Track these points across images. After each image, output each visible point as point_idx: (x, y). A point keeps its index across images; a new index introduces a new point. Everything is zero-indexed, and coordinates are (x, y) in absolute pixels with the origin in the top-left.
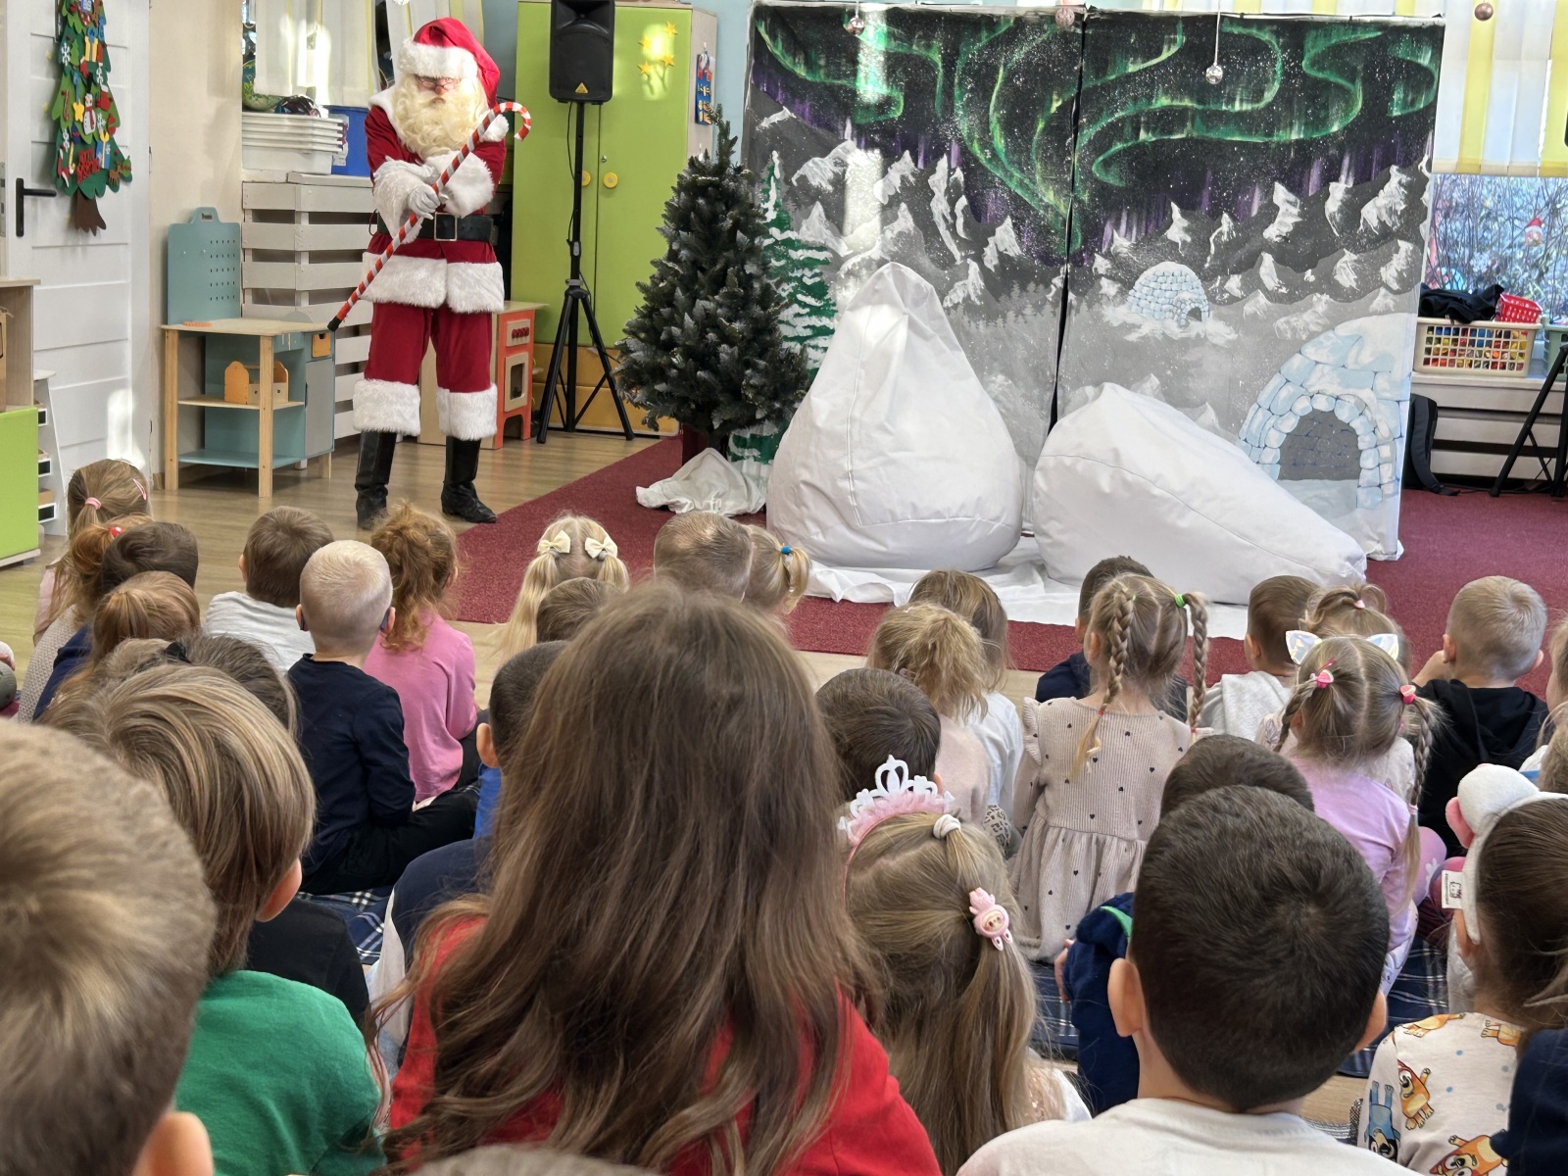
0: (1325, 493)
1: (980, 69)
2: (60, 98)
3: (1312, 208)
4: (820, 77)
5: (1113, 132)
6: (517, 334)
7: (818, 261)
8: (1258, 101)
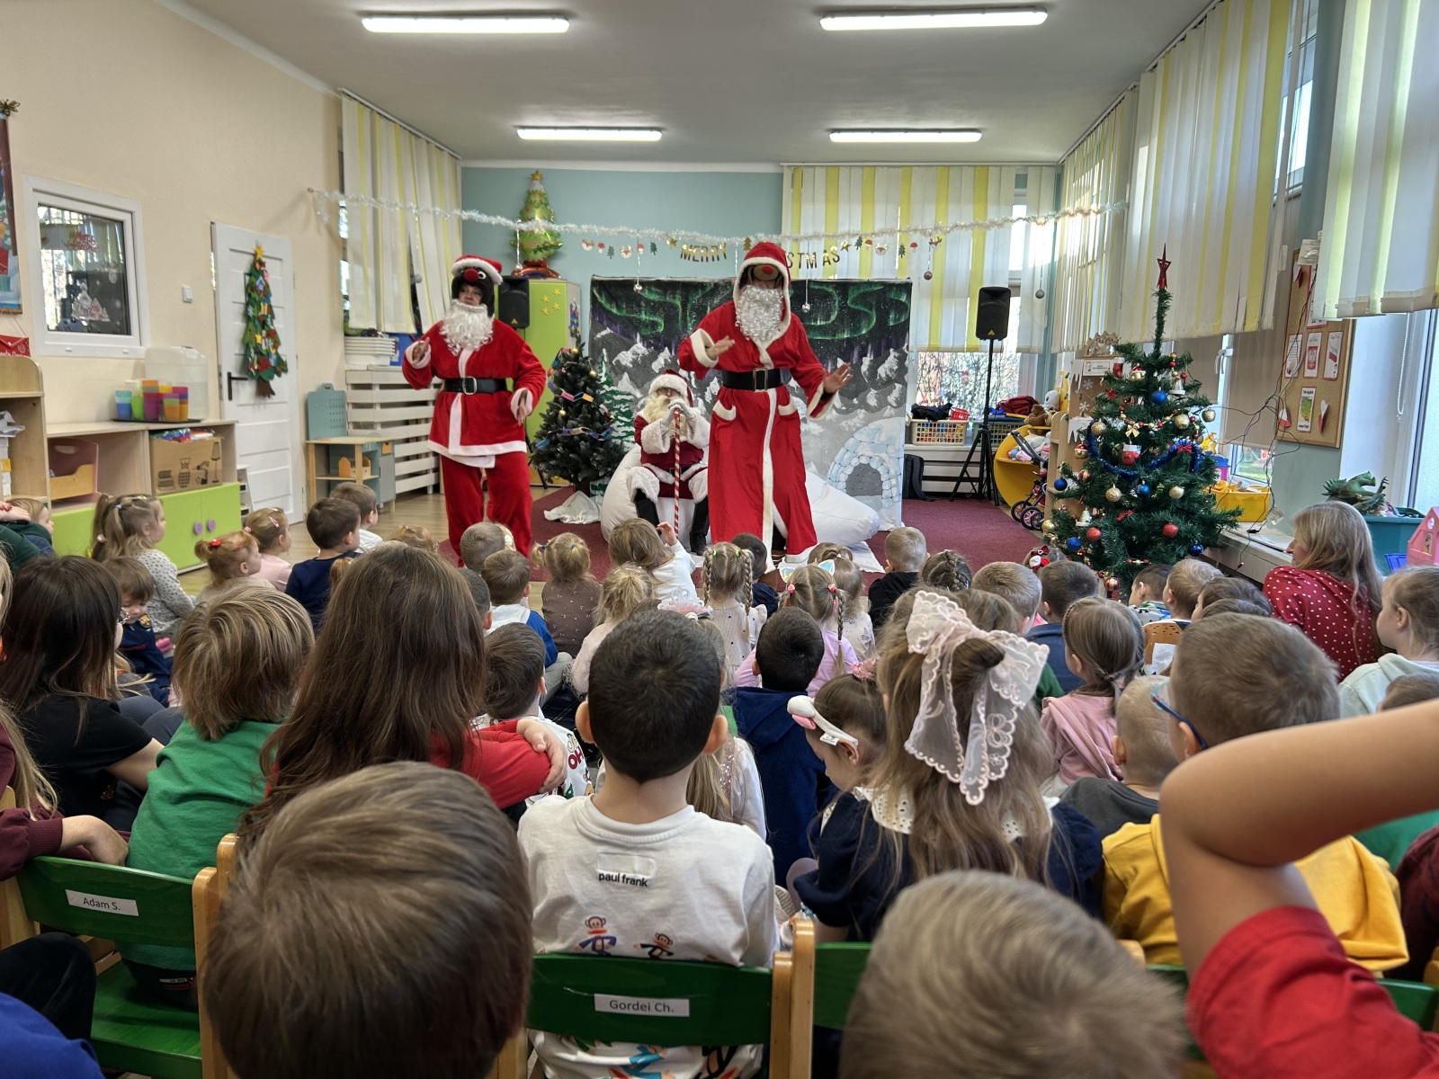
0: (867, 501)
1: (699, 308)
2: (248, 334)
4: (624, 313)
7: (627, 400)
8: (828, 320)
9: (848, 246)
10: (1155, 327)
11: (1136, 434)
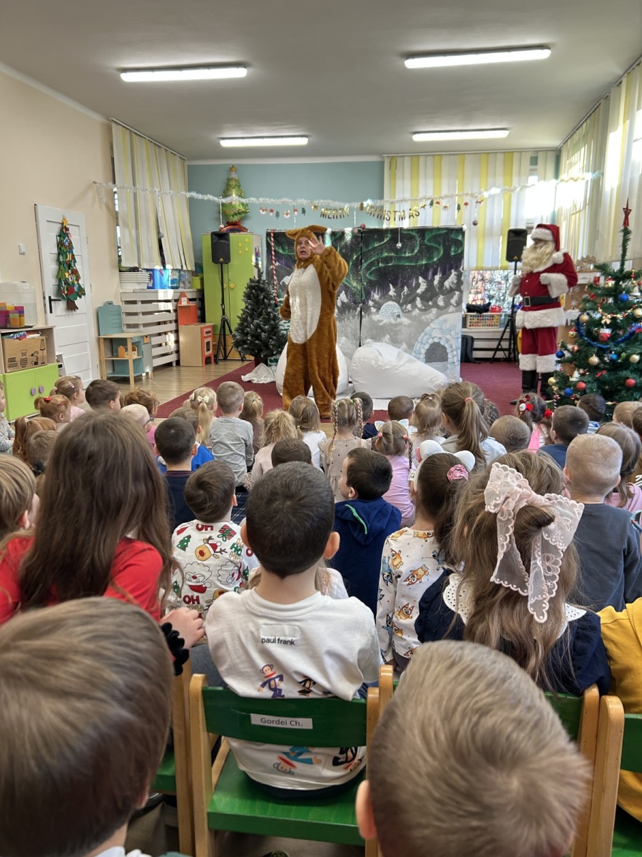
0: (438, 366)
2: (60, 273)
3: (430, 283)
4: (287, 252)
5: (372, 264)
6: (207, 333)
8: (413, 253)
9: (425, 205)
10: (621, 252)
11: (608, 322)
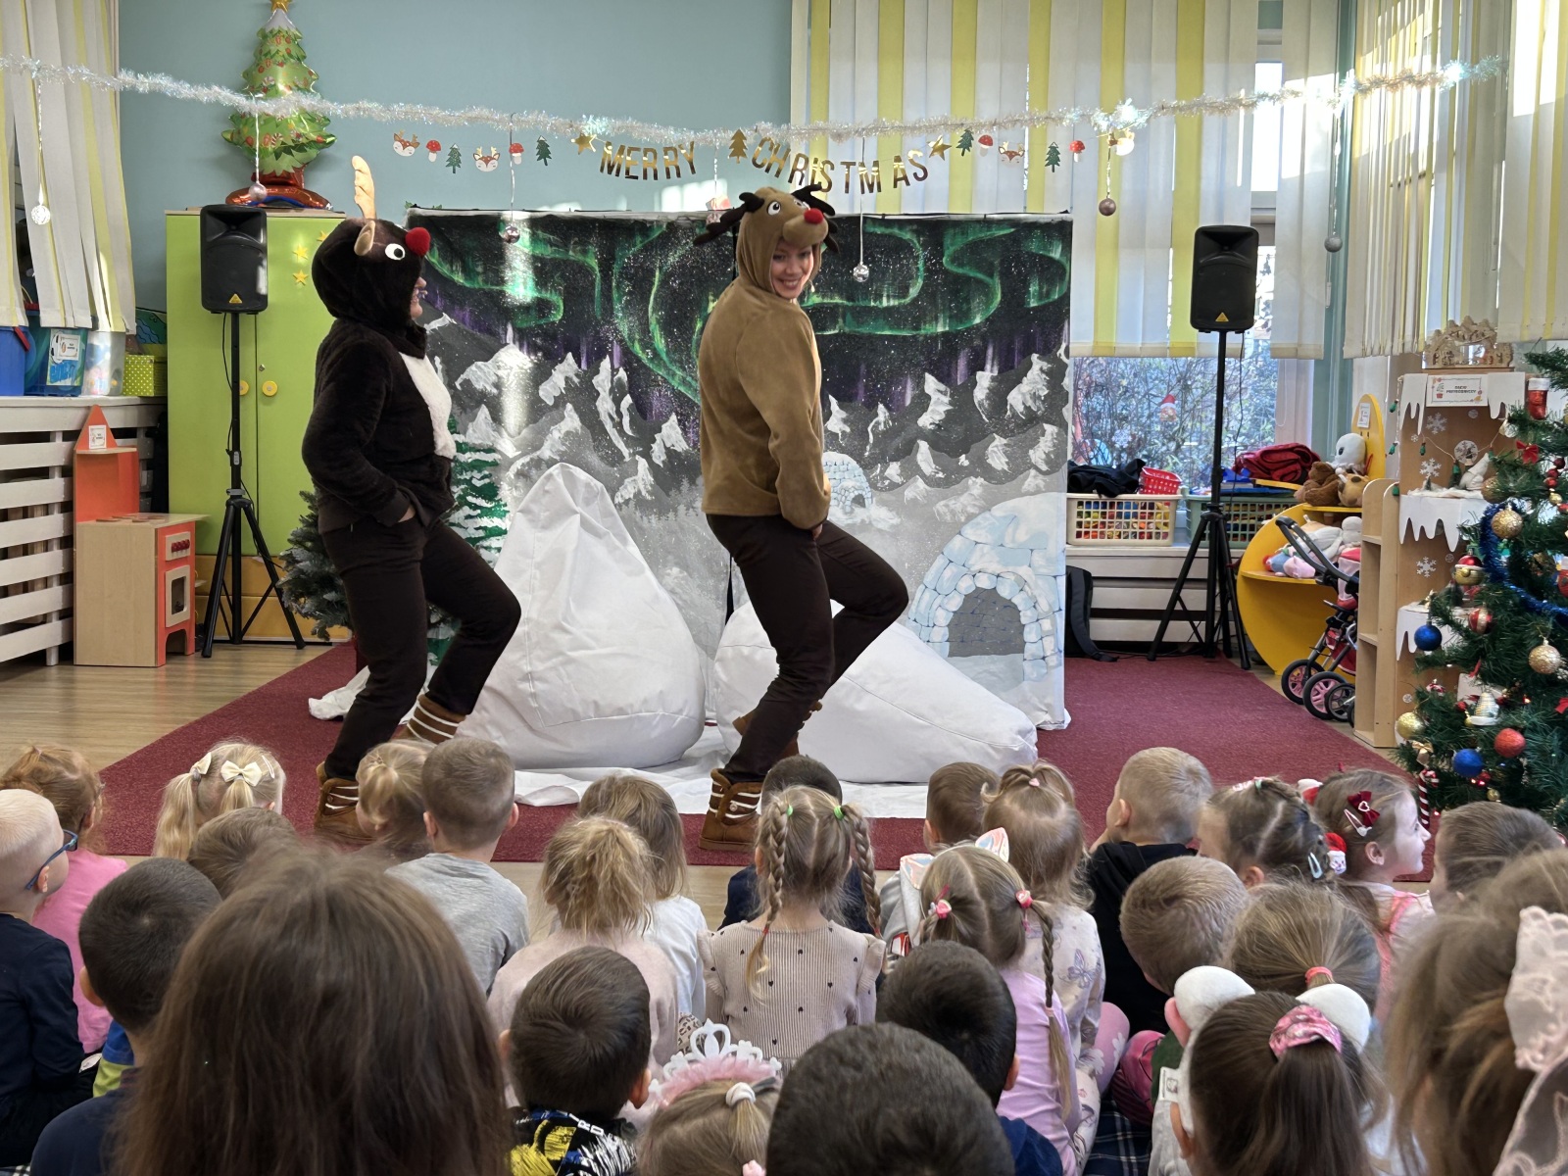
1: (636, 272)
3: (962, 395)
4: (479, 283)
6: (177, 547)
7: (486, 463)
8: (904, 297)
9: (944, 147)
